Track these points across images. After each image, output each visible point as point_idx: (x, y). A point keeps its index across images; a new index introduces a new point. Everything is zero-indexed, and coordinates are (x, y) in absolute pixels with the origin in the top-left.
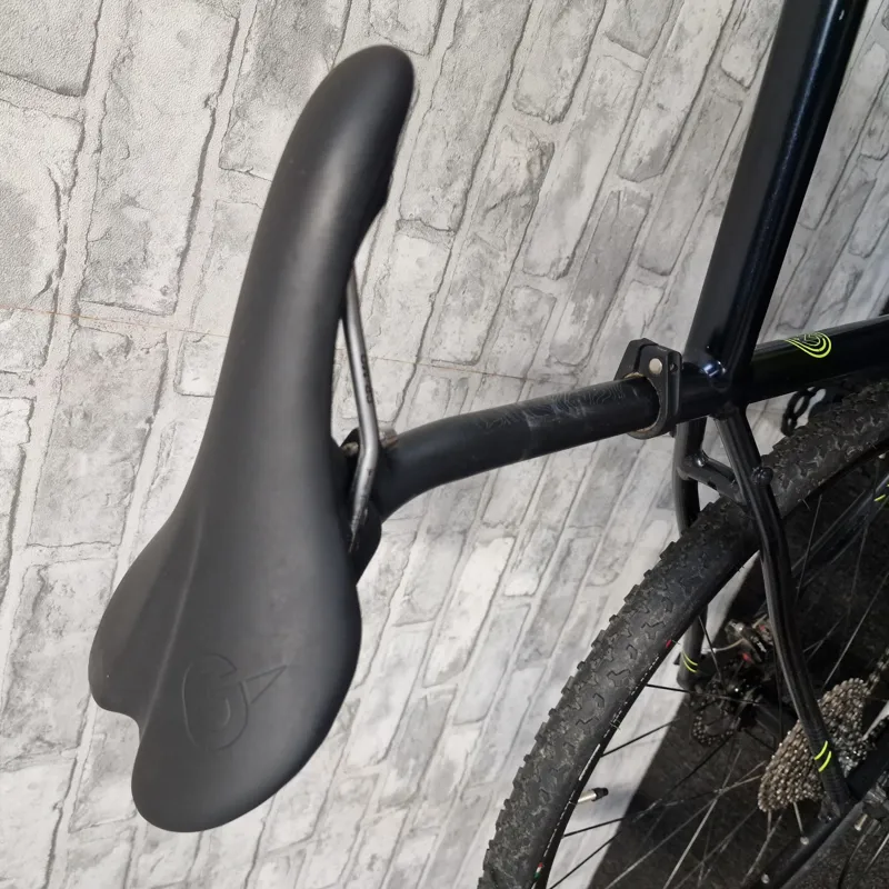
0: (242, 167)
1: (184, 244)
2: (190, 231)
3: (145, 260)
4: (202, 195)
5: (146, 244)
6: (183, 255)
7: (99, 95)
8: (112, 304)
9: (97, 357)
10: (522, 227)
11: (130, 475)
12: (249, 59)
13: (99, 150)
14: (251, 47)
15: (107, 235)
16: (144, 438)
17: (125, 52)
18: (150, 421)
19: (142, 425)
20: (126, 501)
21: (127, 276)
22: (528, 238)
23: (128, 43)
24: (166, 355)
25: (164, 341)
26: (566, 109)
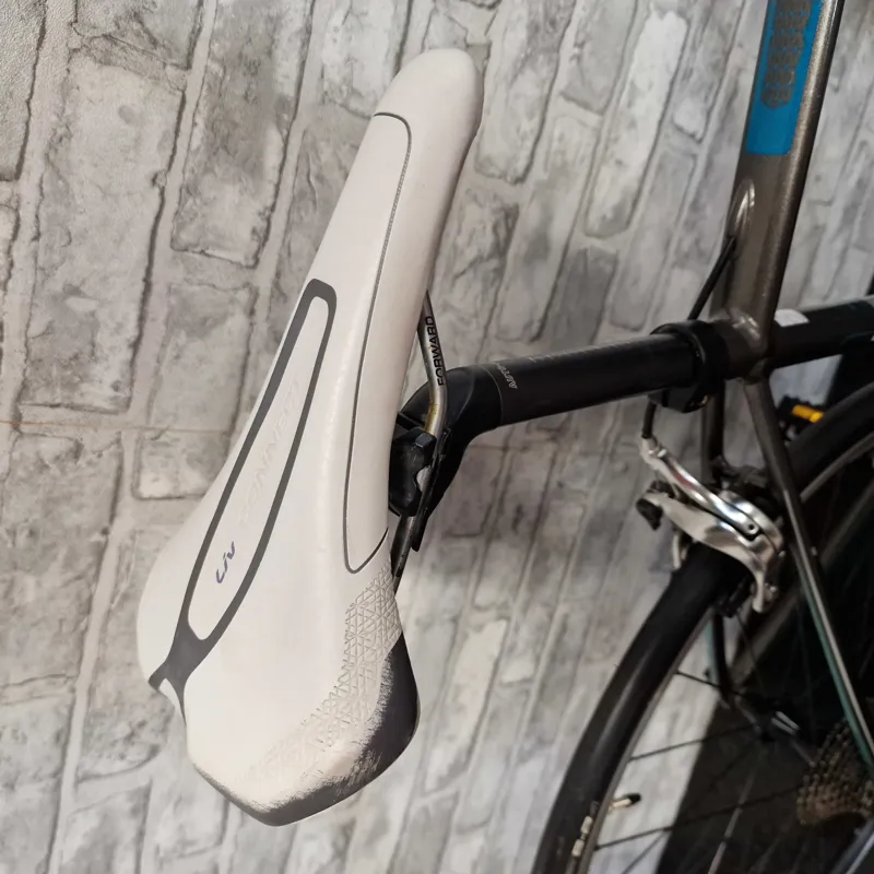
0: (196, 245)
1: (136, 333)
2: (142, 319)
3: (93, 354)
4: (154, 279)
5: (93, 335)
6: (135, 346)
7: (35, 179)
8: (58, 406)
9: (42, 467)
10: (492, 291)
11: (85, 595)
12: (199, 133)
13: (37, 237)
14: (200, 120)
15: (49, 330)
16: (100, 552)
17: (61, 131)
18: (105, 532)
19: (97, 537)
20: (82, 626)
21: (74, 374)
22: (499, 302)
23: (64, 120)
24: (120, 457)
25: (118, 441)
26: (528, 169)
